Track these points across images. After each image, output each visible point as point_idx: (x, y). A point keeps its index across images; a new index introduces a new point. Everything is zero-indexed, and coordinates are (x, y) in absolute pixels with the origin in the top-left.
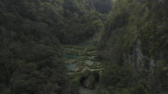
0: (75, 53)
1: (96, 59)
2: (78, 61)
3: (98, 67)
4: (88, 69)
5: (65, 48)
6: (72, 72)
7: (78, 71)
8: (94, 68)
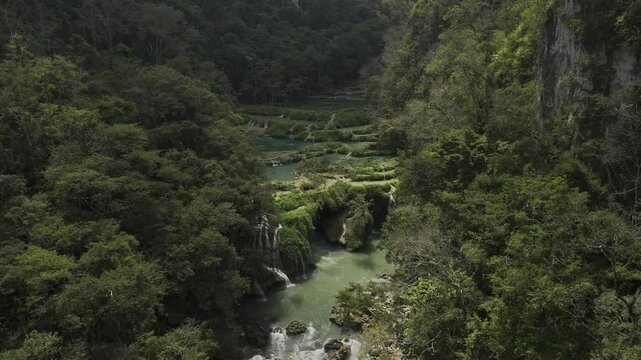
0: (289, 133)
1: (374, 151)
2: (304, 156)
3: (384, 174)
4: (344, 180)
5: (252, 117)
6: (283, 189)
7: (306, 188)
8: (366, 179)
